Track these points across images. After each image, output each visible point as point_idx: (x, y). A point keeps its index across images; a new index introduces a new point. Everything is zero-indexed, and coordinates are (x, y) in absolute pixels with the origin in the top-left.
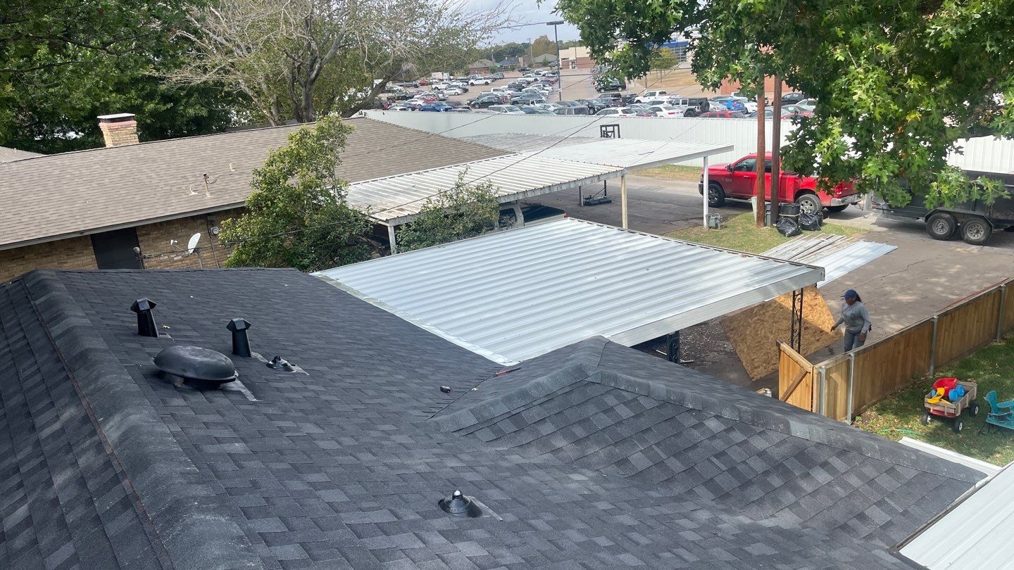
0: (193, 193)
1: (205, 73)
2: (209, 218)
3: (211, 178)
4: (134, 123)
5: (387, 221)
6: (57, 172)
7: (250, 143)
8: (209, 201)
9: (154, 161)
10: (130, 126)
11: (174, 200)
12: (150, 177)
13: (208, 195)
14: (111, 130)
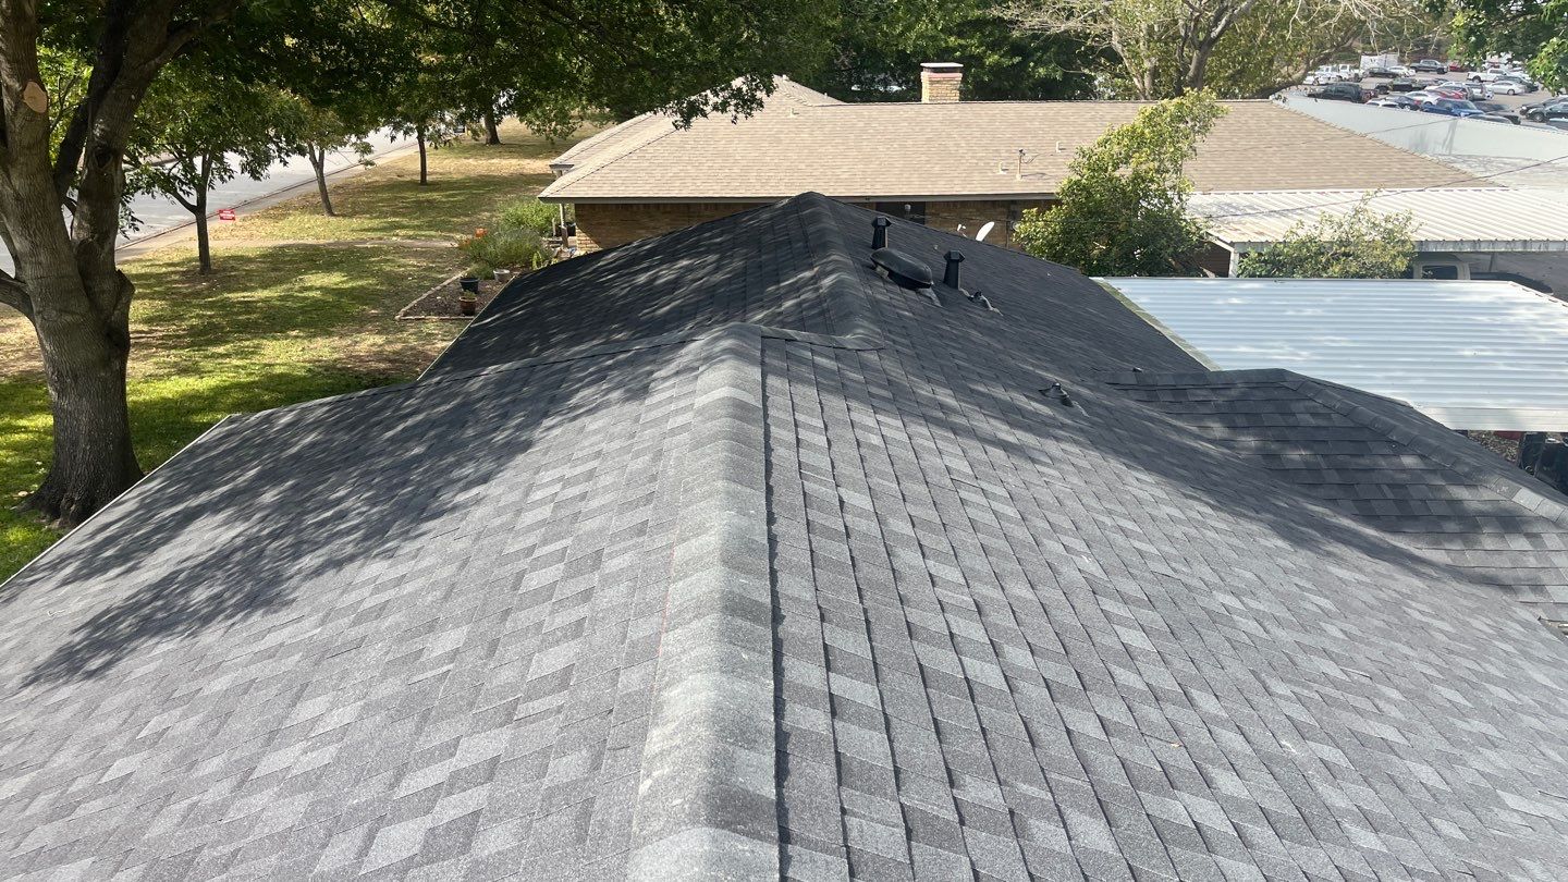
0: (1002, 173)
1: (1067, 19)
2: (1012, 207)
3: (1028, 157)
4: (959, 76)
5: (1232, 244)
6: (861, 124)
7: (1092, 119)
8: (1017, 185)
9: (968, 126)
10: (952, 79)
11: (976, 176)
12: (958, 145)
13: (1018, 176)
14: (932, 82)
